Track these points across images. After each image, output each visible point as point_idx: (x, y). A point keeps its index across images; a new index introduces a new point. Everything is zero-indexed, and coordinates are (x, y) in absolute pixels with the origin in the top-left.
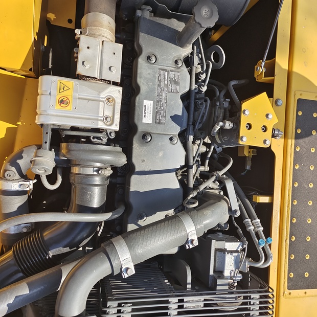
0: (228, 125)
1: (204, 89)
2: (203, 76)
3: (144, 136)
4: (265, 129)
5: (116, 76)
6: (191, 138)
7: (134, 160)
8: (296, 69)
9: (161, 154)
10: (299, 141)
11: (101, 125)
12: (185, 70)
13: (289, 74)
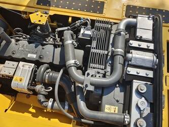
0: (39, 28)
1: (28, 36)
2: (24, 36)
4: (41, 16)
6: (44, 42)
7: (48, 62)
9: (47, 53)
10: (51, 5)
11: (31, 69)
13: (27, 6)
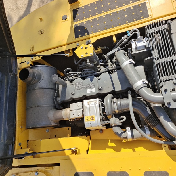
0: (88, 61)
1: (79, 73)
2: (75, 74)
3: (100, 90)
4: (86, 48)
5: (80, 104)
6: (97, 73)
7: (110, 91)
8: (65, 43)
9: (105, 82)
10: (90, 33)
11: (97, 105)
12: (74, 81)
13: (68, 44)
